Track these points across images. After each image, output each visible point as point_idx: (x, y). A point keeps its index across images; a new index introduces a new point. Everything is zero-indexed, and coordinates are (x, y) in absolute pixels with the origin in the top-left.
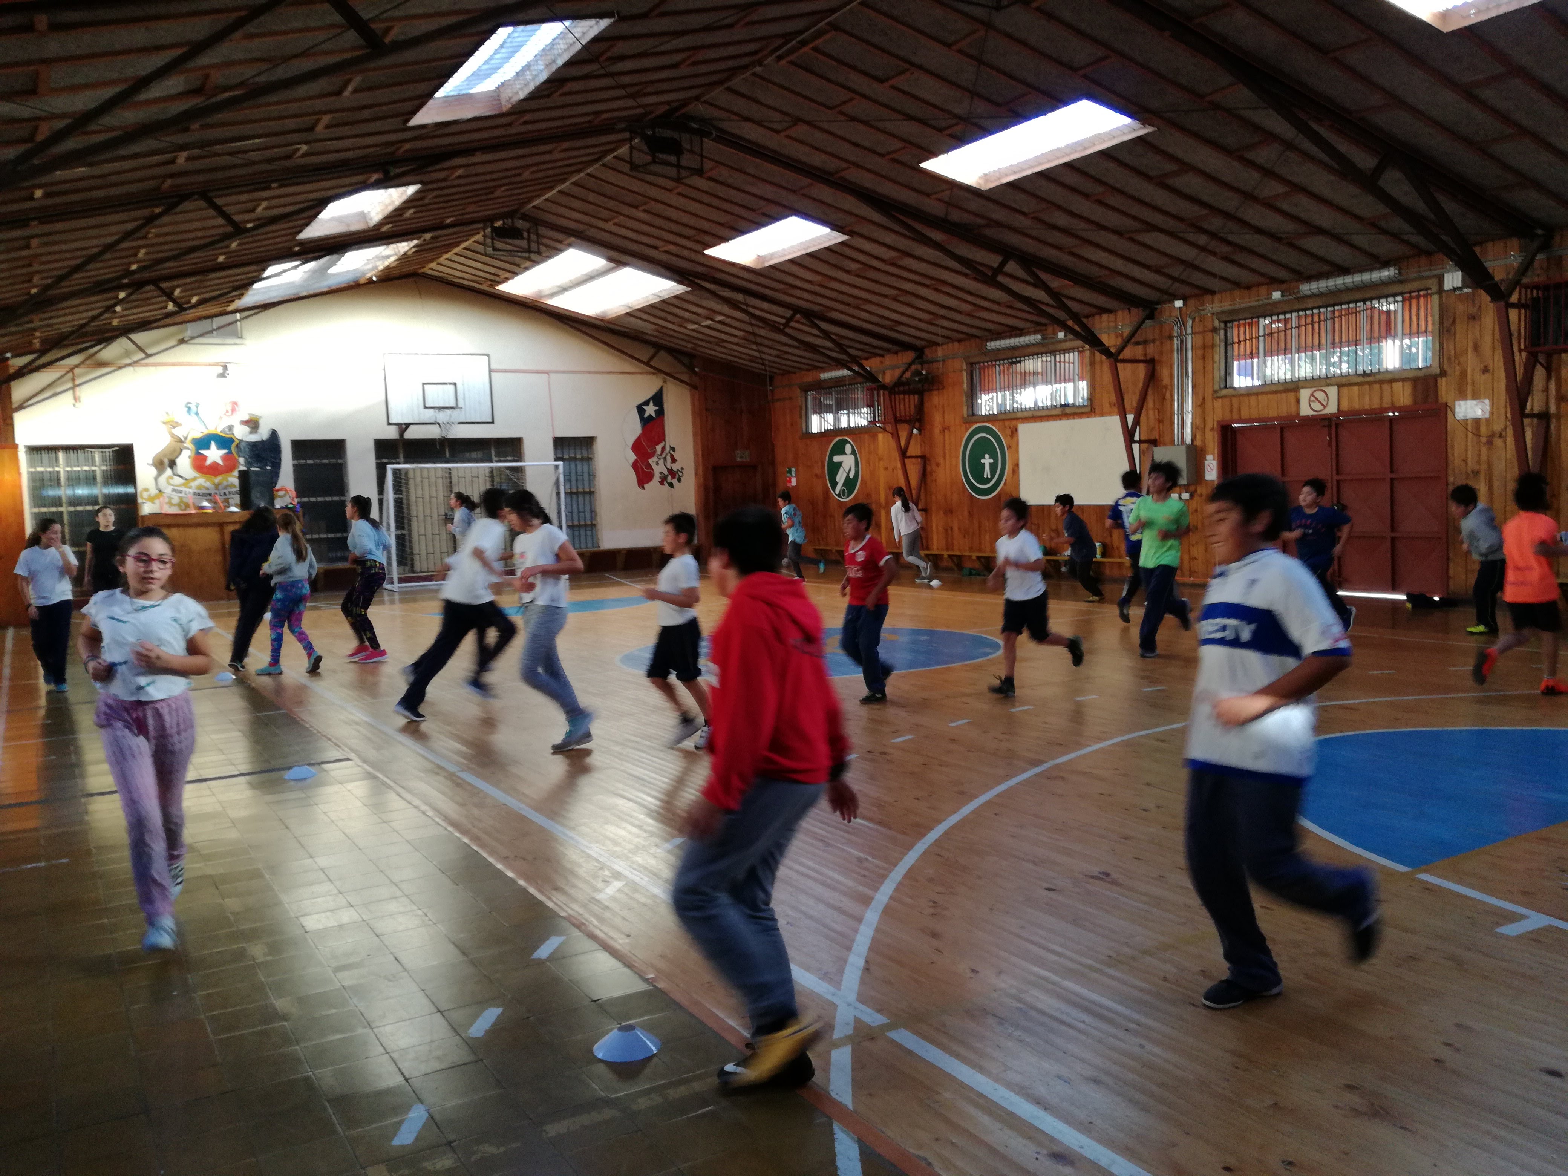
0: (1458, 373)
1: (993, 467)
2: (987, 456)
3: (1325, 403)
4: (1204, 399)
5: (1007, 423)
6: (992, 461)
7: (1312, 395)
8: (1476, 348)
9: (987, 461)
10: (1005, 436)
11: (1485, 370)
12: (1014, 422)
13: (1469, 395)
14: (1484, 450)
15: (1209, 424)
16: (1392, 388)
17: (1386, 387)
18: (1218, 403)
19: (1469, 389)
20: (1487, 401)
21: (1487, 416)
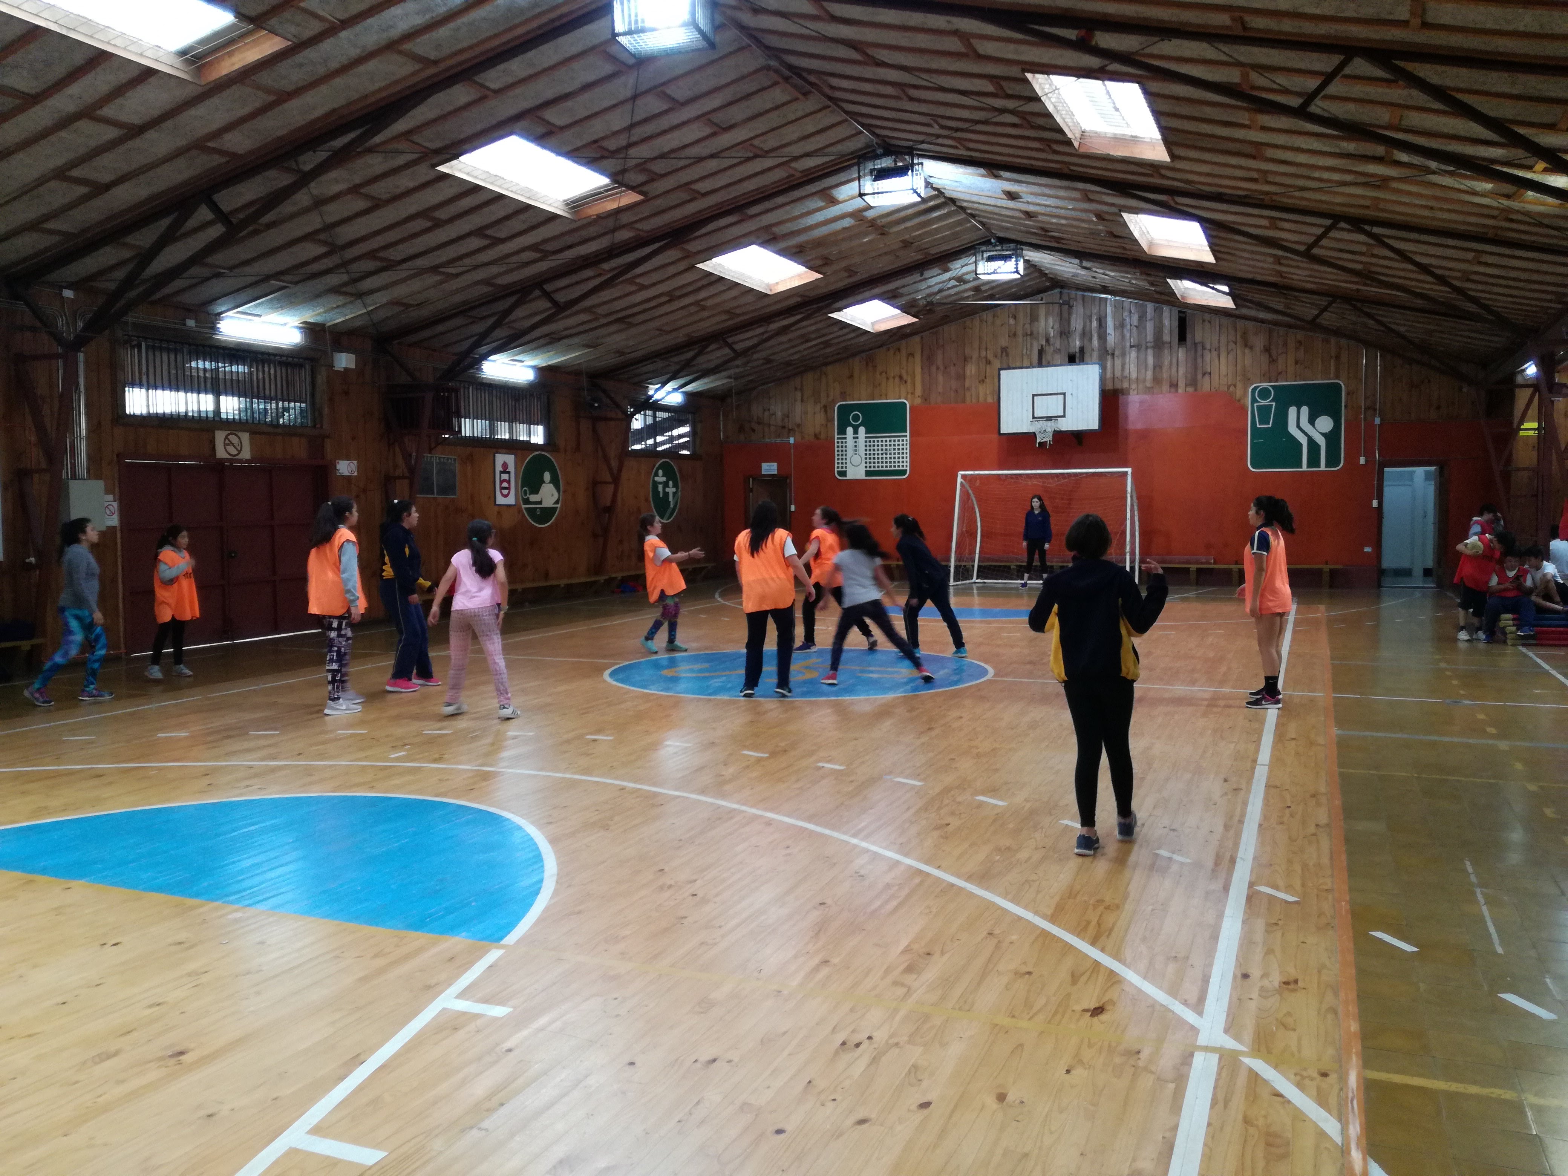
0: (337, 436)
3: (239, 448)
4: (100, 424)
7: (226, 438)
11: (353, 439)
13: (345, 457)
16: (291, 441)
17: (288, 441)
18: (119, 432)
19: (345, 452)
20: (355, 462)
21: (356, 474)
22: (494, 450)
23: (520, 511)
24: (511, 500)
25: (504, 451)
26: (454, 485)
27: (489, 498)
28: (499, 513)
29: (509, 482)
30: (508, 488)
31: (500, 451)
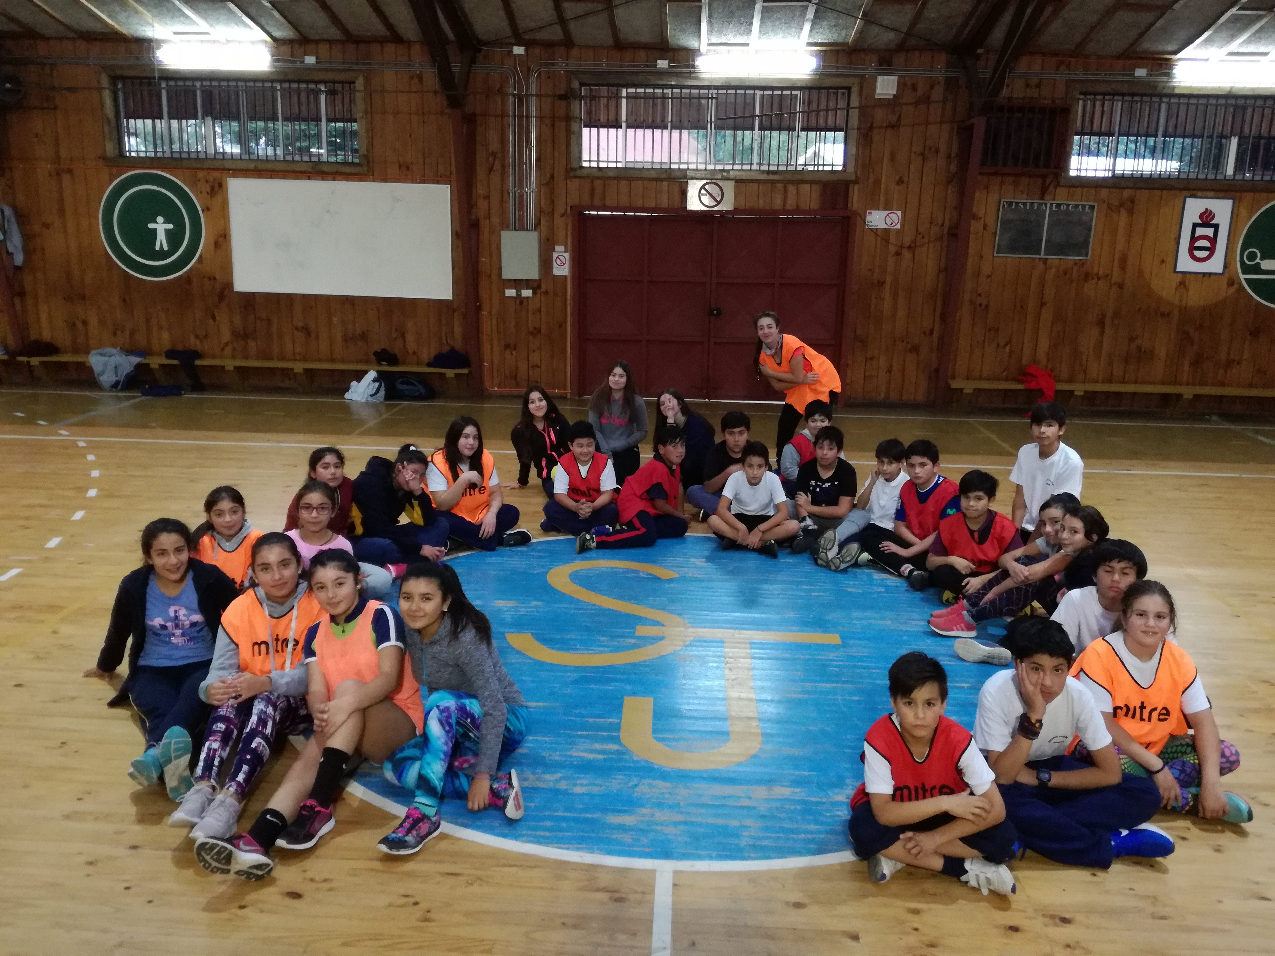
0: (871, 180)
1: (174, 238)
2: (160, 219)
3: (718, 199)
4: (552, 177)
5: (201, 175)
6: (170, 226)
7: (703, 187)
8: (893, 158)
9: (161, 227)
10: (198, 193)
11: (900, 182)
12: (216, 174)
13: (881, 206)
14: (891, 262)
15: (560, 208)
16: (798, 189)
17: (792, 189)
18: (574, 185)
19: (882, 199)
20: (899, 213)
21: (898, 227)
22: (1186, 193)
23: (1232, 282)
24: (1215, 265)
25: (1211, 194)
26: (1086, 243)
27: (1163, 262)
28: (1182, 284)
29: (1213, 240)
30: (1212, 250)
31: (1199, 194)
